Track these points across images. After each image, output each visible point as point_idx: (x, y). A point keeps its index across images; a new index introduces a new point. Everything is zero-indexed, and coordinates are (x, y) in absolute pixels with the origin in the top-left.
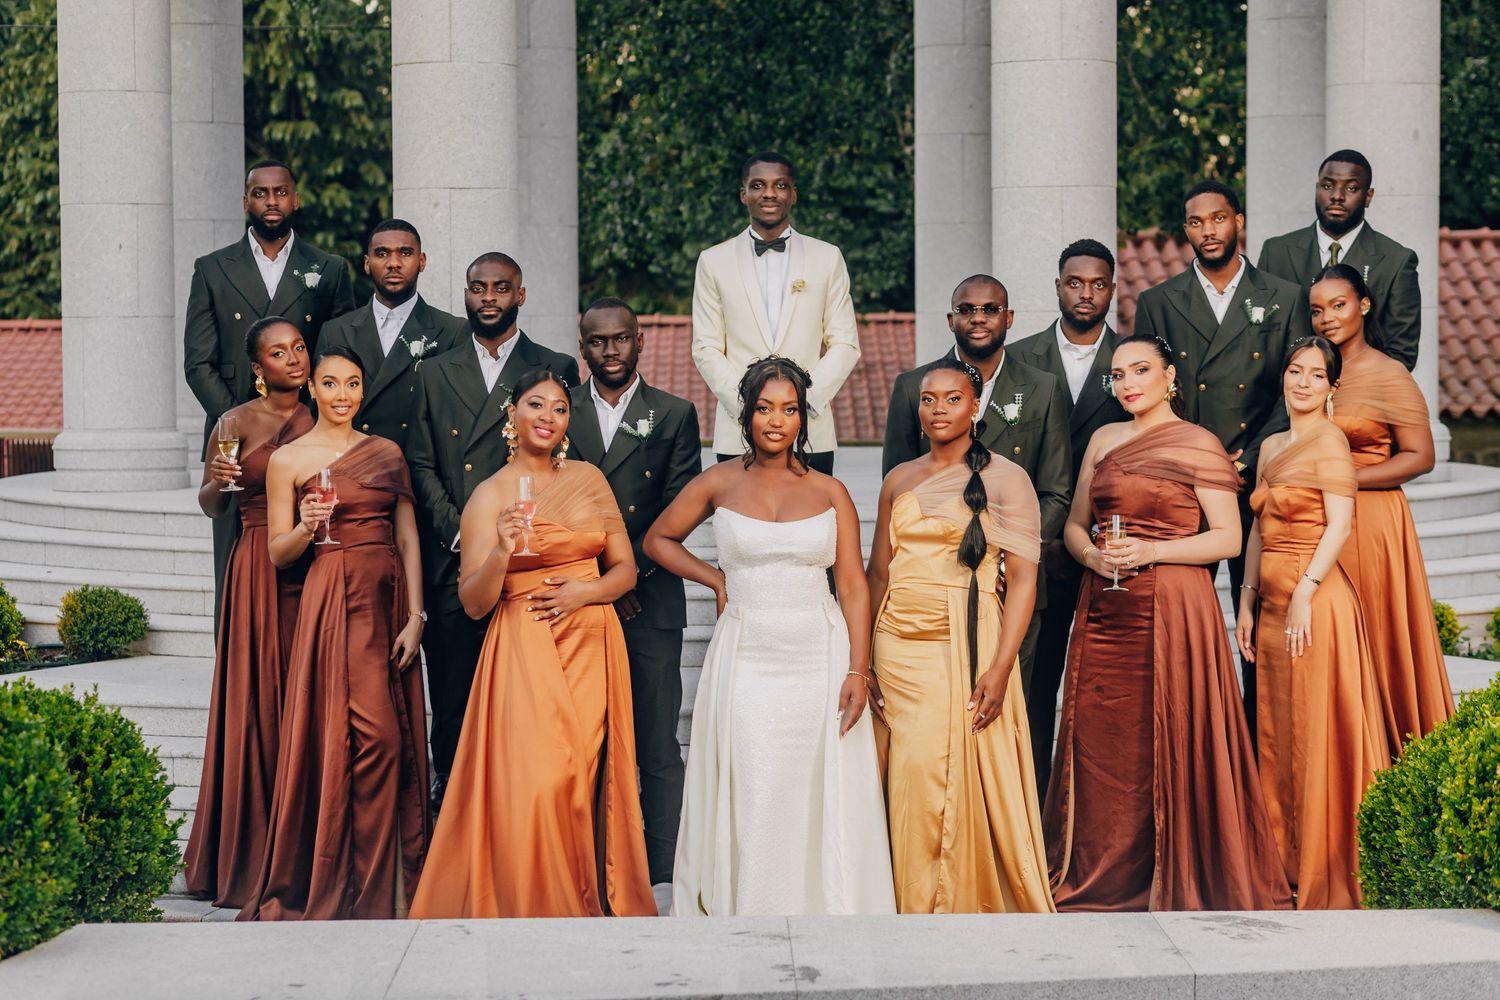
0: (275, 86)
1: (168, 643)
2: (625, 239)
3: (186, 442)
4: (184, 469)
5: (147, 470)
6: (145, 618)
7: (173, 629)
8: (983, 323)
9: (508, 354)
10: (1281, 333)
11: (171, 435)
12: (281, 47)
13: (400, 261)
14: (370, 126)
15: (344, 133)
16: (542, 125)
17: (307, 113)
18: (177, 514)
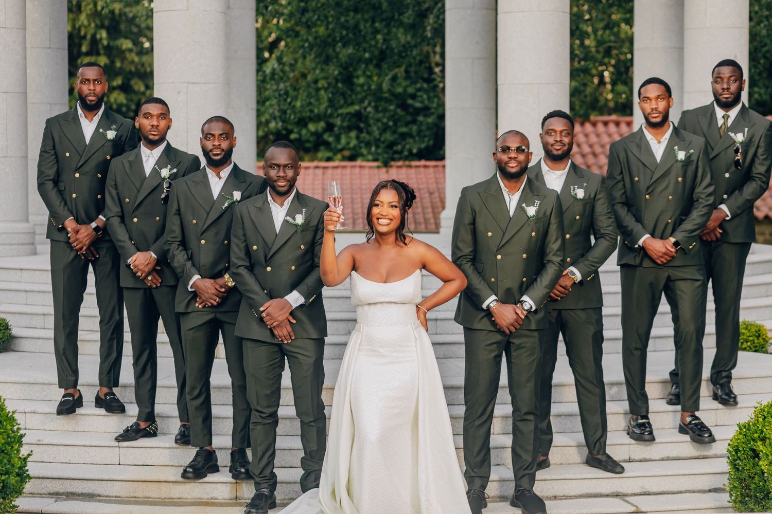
0: (85, 37)
1: (24, 345)
2: (280, 117)
3: (34, 229)
4: (33, 244)
5: (11, 245)
6: (10, 330)
7: (26, 336)
8: (516, 158)
9: (227, 176)
10: (694, 166)
11: (25, 225)
12: (88, 16)
13: (159, 122)
14: (136, 59)
15: (122, 62)
16: (236, 52)
17: (102, 51)
18: (29, 270)
